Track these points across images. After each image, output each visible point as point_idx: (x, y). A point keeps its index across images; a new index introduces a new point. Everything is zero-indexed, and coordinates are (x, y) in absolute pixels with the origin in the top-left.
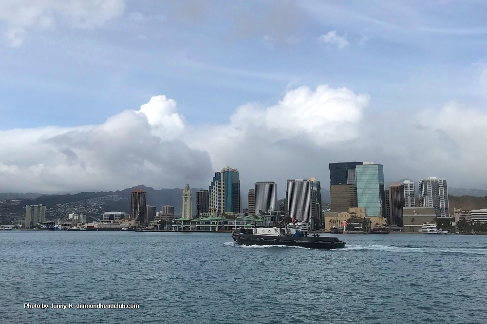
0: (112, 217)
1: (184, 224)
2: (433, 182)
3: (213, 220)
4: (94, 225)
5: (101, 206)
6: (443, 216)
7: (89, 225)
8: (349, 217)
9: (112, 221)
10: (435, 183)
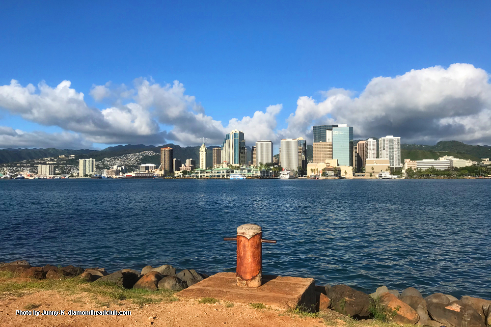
0: (147, 168)
1: (201, 173)
2: (390, 140)
3: (222, 170)
4: (133, 174)
5: (139, 159)
6: (396, 166)
7: (129, 174)
8: (326, 167)
9: (147, 171)
10: (391, 141)
